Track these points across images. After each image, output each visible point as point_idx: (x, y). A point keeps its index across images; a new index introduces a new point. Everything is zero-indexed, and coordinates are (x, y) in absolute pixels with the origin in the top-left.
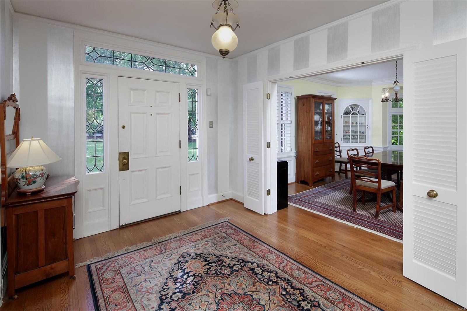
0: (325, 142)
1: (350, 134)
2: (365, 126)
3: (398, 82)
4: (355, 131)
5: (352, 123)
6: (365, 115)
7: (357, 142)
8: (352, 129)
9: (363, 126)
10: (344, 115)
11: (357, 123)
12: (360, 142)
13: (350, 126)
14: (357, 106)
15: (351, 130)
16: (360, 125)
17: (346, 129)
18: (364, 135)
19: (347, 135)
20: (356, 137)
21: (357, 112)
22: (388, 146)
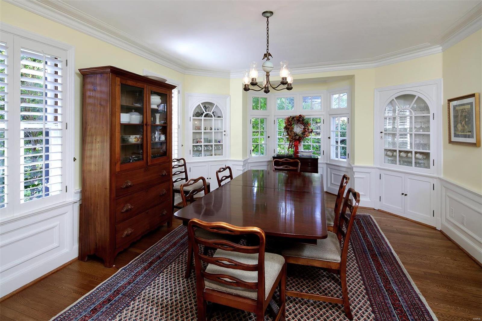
0: (149, 163)
1: (203, 144)
2: (222, 132)
3: (271, 55)
4: (209, 139)
5: (205, 128)
6: (222, 117)
7: (212, 155)
8: (206, 137)
9: (219, 132)
10: (193, 117)
11: (211, 129)
12: (215, 155)
13: (202, 132)
14: (211, 104)
15: (204, 139)
16: (215, 131)
17: (198, 136)
18: (221, 145)
19: (199, 146)
20: (211, 148)
21: (211, 113)
22: (248, 157)
